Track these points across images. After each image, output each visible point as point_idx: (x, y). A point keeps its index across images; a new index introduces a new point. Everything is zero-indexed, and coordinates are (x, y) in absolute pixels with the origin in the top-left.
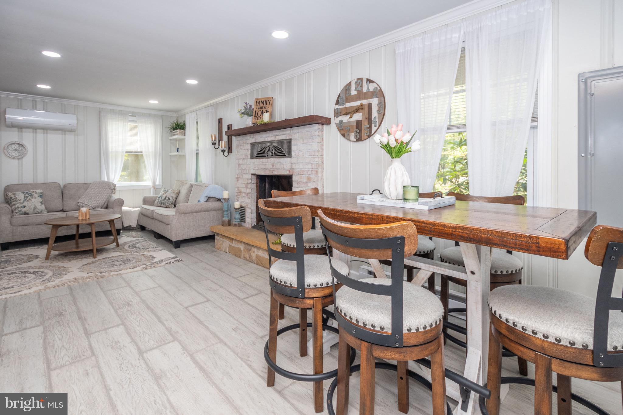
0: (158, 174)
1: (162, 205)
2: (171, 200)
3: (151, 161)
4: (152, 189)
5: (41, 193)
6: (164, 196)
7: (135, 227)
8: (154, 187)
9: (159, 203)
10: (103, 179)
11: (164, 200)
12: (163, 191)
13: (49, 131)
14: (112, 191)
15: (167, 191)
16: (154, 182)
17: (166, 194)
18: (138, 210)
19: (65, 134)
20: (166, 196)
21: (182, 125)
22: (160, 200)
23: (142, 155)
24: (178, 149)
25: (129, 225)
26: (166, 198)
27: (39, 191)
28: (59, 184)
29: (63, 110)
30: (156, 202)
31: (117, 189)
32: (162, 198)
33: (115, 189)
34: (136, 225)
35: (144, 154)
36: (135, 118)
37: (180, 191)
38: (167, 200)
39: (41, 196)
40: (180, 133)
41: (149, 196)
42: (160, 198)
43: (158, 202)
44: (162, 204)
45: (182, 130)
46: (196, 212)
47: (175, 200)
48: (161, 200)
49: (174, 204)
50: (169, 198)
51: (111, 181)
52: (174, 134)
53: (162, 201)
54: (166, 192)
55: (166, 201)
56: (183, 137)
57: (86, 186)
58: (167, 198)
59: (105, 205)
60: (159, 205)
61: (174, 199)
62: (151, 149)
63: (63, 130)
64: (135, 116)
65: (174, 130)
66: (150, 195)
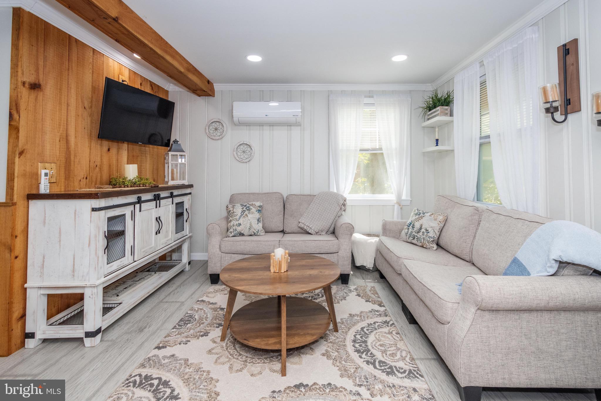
0: (404, 183)
1: (415, 241)
2: (431, 234)
3: (395, 162)
4: (396, 206)
5: (260, 207)
6: (417, 225)
7: (372, 269)
8: (399, 204)
9: (410, 236)
10: (331, 190)
11: (418, 232)
12: (416, 214)
13: (275, 127)
14: (341, 208)
15: (422, 215)
16: (399, 196)
17: (421, 222)
18: (376, 241)
19: (291, 130)
20: (421, 225)
21: (445, 99)
22: (410, 230)
23: (382, 154)
24: (437, 140)
25: (362, 265)
26: (421, 228)
27: (258, 204)
28: (281, 195)
29: (289, 97)
30: (403, 233)
31: (348, 203)
32: (413, 227)
33: (344, 205)
34: (373, 266)
35: (384, 151)
36: (372, 99)
37: (447, 217)
38: (423, 232)
39: (259, 211)
40: (442, 112)
41: (391, 220)
42: (411, 227)
43: (406, 234)
44: (414, 239)
45: (446, 107)
46: (530, 310)
47: (438, 234)
48: (412, 232)
49: (436, 241)
50: (427, 230)
51: (341, 193)
52: (431, 116)
53: (414, 233)
54: (422, 217)
55: (421, 234)
56: (447, 118)
57: (310, 198)
58: (423, 230)
59: (332, 229)
60: (409, 241)
61: (437, 232)
62: (394, 144)
63: (288, 125)
64: (372, 97)
65: (430, 110)
66: (393, 218)
